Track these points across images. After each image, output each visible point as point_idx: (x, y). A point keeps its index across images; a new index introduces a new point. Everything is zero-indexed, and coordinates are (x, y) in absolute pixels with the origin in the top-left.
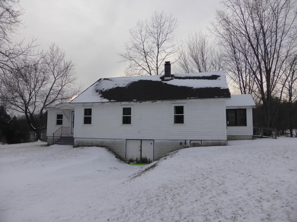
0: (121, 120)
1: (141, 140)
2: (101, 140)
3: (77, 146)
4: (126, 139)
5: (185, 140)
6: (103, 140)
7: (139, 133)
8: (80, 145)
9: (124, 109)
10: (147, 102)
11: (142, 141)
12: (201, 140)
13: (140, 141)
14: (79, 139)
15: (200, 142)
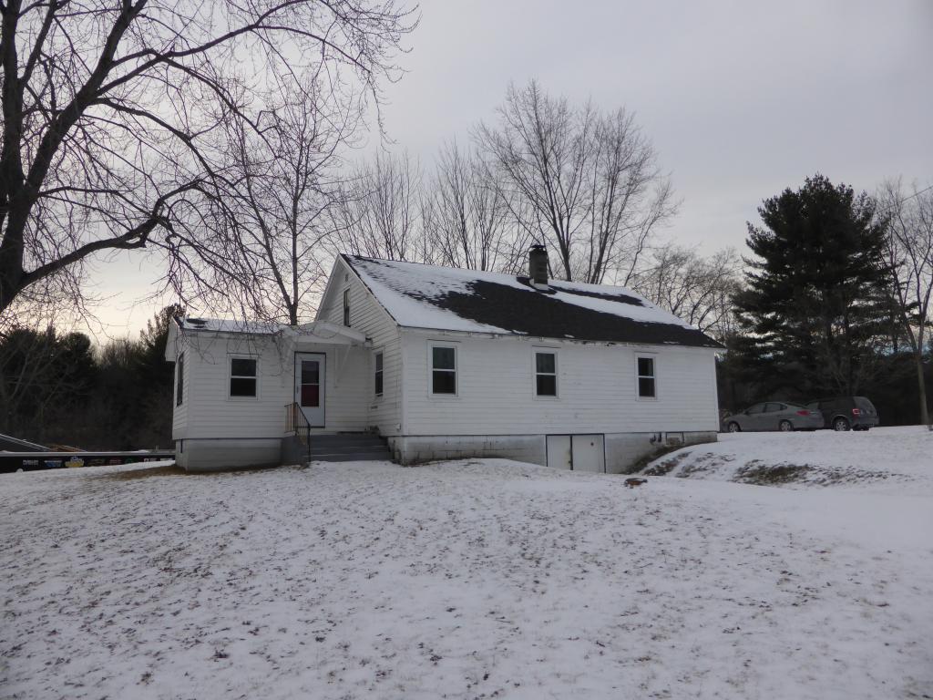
0: (533, 385)
1: (571, 435)
2: (483, 439)
3: (416, 462)
4: (547, 435)
5: (660, 433)
6: (490, 439)
7: (576, 417)
8: (422, 456)
9: (539, 356)
10: (598, 344)
11: (574, 437)
12: (682, 433)
13: (569, 437)
14: (421, 439)
15: (679, 436)
